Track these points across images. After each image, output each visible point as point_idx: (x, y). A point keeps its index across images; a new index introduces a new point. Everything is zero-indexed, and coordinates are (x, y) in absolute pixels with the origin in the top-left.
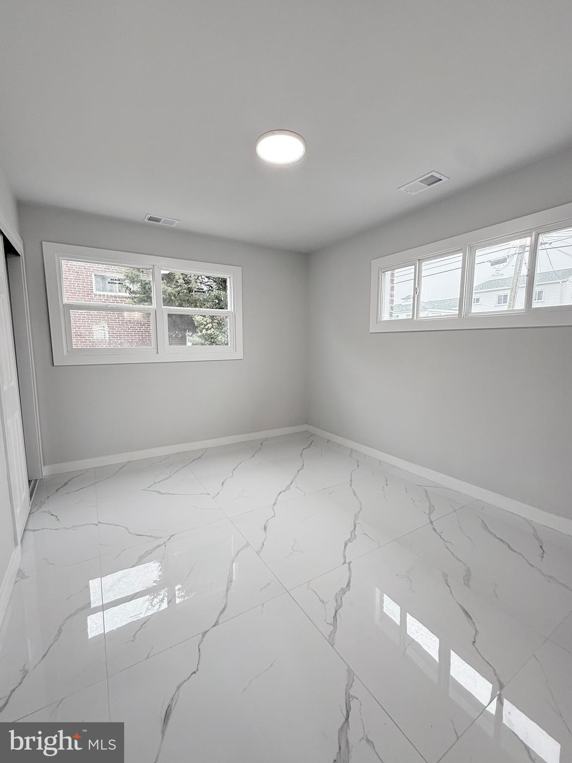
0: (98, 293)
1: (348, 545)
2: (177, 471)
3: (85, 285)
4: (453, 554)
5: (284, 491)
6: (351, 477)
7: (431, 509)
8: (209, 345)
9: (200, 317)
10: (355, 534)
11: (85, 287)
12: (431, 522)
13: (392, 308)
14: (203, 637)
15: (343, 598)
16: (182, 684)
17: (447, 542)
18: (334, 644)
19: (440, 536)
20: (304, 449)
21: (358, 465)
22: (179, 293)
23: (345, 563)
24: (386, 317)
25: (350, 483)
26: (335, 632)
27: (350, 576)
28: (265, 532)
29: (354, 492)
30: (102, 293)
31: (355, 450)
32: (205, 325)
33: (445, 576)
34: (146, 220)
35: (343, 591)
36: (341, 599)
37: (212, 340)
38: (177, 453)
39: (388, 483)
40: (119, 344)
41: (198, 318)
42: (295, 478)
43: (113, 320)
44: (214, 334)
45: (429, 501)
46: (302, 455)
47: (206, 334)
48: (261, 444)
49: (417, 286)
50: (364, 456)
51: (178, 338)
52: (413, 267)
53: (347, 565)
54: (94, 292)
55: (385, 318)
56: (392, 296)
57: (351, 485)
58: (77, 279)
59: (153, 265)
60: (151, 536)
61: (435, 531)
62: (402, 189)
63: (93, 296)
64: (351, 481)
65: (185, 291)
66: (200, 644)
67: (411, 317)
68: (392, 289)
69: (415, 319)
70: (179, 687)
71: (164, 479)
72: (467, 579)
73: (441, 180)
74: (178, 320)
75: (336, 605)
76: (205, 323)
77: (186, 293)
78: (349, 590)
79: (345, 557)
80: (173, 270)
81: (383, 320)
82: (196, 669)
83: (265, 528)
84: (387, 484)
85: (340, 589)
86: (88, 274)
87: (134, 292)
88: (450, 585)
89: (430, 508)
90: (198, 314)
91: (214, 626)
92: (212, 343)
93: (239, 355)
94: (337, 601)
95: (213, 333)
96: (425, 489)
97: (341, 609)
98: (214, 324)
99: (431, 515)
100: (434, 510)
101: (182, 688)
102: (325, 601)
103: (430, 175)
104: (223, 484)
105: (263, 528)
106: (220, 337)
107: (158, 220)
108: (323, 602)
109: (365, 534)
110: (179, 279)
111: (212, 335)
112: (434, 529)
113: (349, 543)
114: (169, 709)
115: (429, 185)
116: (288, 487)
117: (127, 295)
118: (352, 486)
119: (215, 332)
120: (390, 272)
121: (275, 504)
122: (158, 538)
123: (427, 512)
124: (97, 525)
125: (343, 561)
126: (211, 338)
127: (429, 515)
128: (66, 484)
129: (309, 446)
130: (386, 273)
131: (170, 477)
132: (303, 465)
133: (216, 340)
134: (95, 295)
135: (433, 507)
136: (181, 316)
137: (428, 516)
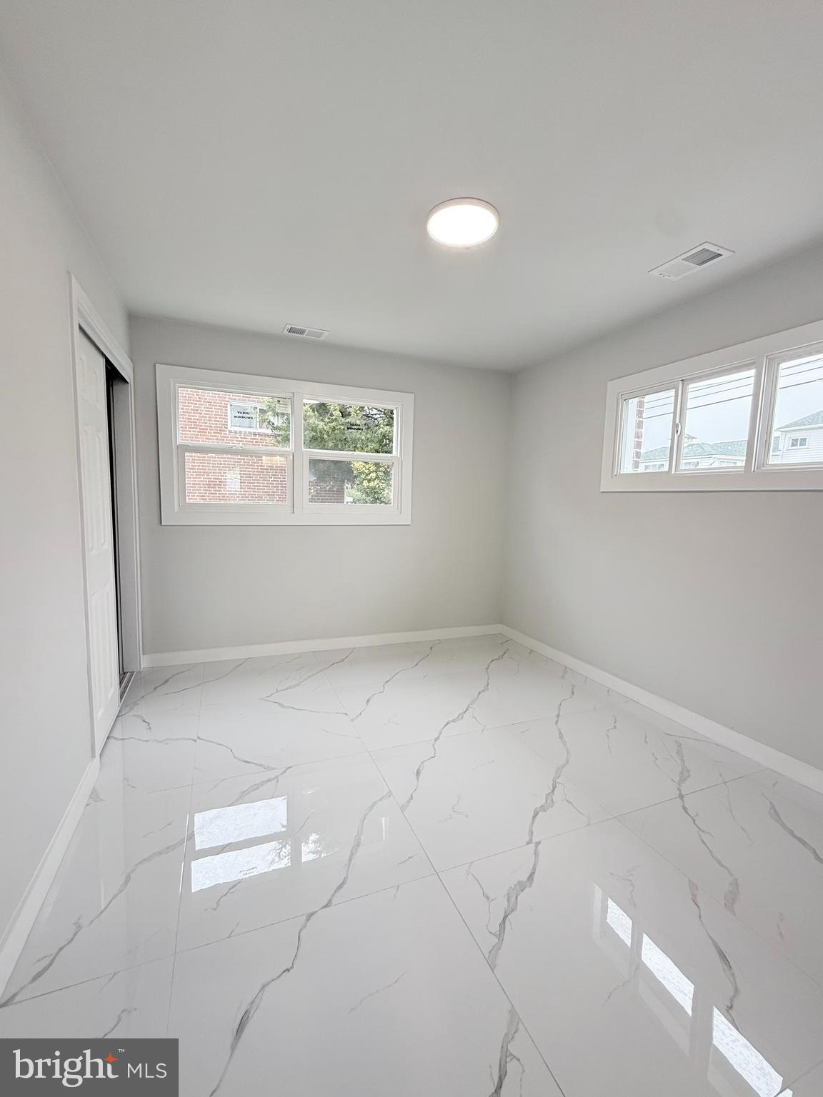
0: (233, 429)
1: (539, 816)
2: (310, 677)
3: (218, 419)
4: (711, 852)
5: (454, 721)
6: (559, 709)
7: (684, 775)
8: (372, 502)
9: (361, 463)
10: (552, 800)
11: (218, 421)
12: (681, 797)
13: (638, 455)
14: (308, 920)
15: (519, 897)
16: (268, 984)
17: (703, 831)
18: (495, 967)
19: (694, 820)
20: (493, 661)
21: (573, 693)
22: (334, 429)
23: (529, 843)
24: (627, 467)
25: (556, 718)
26: (499, 949)
27: (535, 864)
28: (418, 779)
29: (560, 733)
30: (238, 429)
31: (570, 669)
32: (367, 475)
33: (693, 886)
34: (286, 332)
35: (522, 886)
36: (517, 898)
37: (375, 496)
38: (313, 652)
39: (616, 724)
40: (256, 497)
41: (358, 465)
42: (472, 703)
43: (251, 465)
44: (379, 486)
45: (683, 761)
46: (488, 670)
47: (368, 487)
48: (431, 648)
49: (677, 422)
50: (585, 678)
51: (333, 491)
52: (672, 392)
53: (532, 846)
54: (229, 428)
55: (625, 470)
56: (638, 436)
57: (556, 723)
58: (209, 411)
59: (293, 393)
60: (261, 765)
61: (687, 812)
62: (656, 273)
63: (228, 433)
64: (558, 716)
65: (342, 427)
66: (301, 930)
67: (666, 468)
68: (639, 425)
69: (673, 472)
70: (263, 987)
71: (290, 687)
72: (732, 899)
73: (720, 255)
74: (332, 466)
75: (506, 907)
76: (367, 471)
77: (344, 429)
78: (530, 886)
79: (531, 833)
80: (323, 400)
81: (621, 473)
82: (291, 966)
83: (418, 773)
84: (615, 727)
85: (517, 882)
86: (223, 405)
87: (277, 428)
88: (699, 905)
89: (681, 773)
90: (359, 459)
91: (326, 906)
92: (375, 500)
93: (406, 519)
94: (508, 900)
95: (377, 486)
96: (676, 741)
97: (513, 913)
98: (380, 474)
99: (683, 784)
100: (689, 776)
101: (267, 989)
102: (492, 897)
103: (701, 248)
104: (368, 701)
105: (416, 772)
106: (386, 492)
107: (302, 332)
108: (488, 898)
109: (568, 801)
110: (335, 410)
111: (375, 488)
112: (685, 809)
113: (540, 813)
114: (246, 1016)
115: (700, 264)
116: (461, 716)
117: (269, 431)
118: (558, 723)
119: (380, 484)
120: (636, 400)
121: (436, 740)
122: (268, 769)
123: (677, 779)
124: (195, 741)
125: (528, 840)
126: (375, 493)
127: (679, 785)
128: (166, 681)
129: (501, 657)
130: (630, 401)
131: (298, 684)
132: (488, 685)
133: (381, 496)
134: (230, 432)
135: (688, 772)
136: (336, 462)
137: (677, 785)
